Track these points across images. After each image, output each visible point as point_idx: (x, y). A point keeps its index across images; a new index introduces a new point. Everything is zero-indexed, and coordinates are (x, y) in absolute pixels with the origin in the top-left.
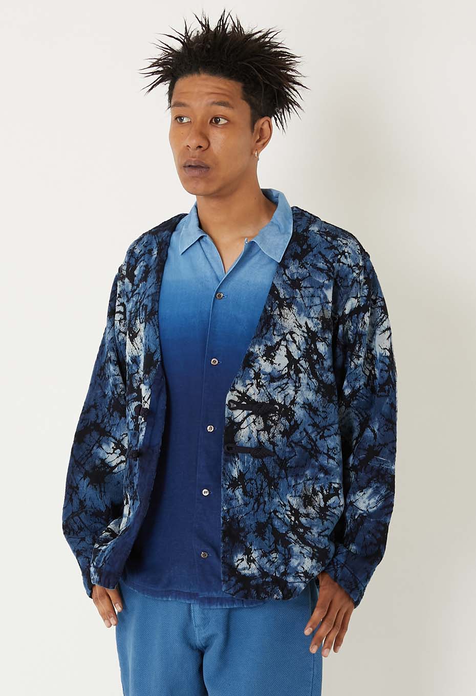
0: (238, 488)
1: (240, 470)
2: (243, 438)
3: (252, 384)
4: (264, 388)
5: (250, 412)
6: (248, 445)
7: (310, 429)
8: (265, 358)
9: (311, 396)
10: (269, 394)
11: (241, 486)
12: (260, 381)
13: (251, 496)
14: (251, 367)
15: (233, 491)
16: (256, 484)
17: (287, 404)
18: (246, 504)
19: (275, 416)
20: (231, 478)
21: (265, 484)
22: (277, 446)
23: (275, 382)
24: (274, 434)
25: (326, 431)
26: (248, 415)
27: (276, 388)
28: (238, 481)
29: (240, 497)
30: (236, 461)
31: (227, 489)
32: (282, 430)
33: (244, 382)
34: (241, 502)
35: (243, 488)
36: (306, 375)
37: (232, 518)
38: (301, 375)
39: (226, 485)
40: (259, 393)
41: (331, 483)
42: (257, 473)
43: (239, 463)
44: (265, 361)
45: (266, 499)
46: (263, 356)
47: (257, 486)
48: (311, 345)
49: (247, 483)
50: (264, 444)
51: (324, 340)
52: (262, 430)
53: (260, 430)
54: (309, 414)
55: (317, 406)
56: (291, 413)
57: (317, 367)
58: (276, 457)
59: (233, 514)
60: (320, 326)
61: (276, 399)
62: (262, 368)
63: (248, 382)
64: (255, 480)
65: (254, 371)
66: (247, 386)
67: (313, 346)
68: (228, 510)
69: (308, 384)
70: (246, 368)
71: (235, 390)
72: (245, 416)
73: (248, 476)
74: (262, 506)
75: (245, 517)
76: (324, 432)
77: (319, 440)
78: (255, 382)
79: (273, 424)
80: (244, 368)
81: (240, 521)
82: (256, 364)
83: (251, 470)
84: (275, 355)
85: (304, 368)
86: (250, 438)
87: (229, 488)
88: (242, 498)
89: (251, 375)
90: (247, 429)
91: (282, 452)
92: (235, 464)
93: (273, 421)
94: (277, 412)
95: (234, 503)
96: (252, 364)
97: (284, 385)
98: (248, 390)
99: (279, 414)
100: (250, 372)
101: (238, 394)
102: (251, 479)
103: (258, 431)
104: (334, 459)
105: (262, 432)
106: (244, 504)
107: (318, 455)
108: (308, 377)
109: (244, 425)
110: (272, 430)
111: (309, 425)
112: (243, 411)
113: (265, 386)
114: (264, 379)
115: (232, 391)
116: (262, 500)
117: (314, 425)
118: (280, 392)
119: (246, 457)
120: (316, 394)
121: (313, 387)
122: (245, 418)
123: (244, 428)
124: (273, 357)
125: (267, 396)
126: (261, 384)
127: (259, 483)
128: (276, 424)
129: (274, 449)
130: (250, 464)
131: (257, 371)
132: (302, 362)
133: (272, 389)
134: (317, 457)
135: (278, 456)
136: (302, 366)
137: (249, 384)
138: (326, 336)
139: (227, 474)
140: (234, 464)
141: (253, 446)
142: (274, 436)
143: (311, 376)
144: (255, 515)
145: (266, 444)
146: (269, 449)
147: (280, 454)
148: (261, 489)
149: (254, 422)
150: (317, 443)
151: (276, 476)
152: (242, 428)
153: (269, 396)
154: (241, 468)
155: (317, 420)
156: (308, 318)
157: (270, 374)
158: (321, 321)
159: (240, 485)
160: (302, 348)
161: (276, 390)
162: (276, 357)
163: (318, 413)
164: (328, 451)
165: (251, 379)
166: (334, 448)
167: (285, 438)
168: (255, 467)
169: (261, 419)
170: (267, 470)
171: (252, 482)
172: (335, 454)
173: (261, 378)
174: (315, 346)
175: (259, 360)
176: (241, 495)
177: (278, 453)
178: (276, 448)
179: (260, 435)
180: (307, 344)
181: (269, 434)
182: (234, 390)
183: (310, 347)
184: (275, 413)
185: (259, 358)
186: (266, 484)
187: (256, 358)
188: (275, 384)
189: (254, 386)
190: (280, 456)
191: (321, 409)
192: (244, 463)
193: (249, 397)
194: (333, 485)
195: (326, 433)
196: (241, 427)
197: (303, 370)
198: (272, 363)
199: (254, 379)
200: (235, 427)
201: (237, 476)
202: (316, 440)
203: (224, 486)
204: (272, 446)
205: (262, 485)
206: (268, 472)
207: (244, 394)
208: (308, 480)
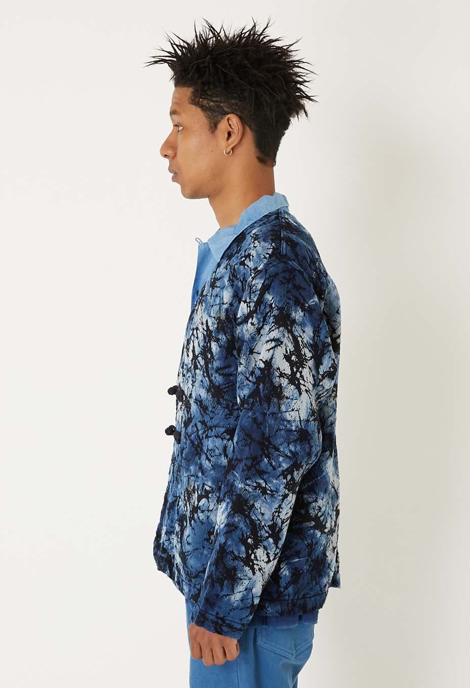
7: (199, 426)
9: (203, 393)
17: (188, 396)
25: (210, 431)
32: (184, 421)
36: (202, 371)
38: (197, 371)
40: (183, 382)
41: (204, 484)
44: (186, 352)
46: (186, 348)
48: (207, 343)
51: (217, 340)
54: (200, 410)
55: (207, 405)
56: (189, 406)
57: (210, 366)
60: (216, 326)
61: (185, 389)
69: (202, 381)
76: (208, 432)
77: (204, 438)
84: (189, 348)
85: (200, 365)
94: (184, 402)
99: (184, 405)
104: (209, 460)
108: (203, 374)
111: (199, 421)
113: (185, 376)
114: (185, 369)
117: (203, 423)
118: (187, 384)
120: (208, 393)
121: (206, 385)
126: (184, 373)
132: (200, 359)
134: (200, 454)
136: (199, 363)
138: (220, 337)
143: (205, 374)
150: (202, 441)
155: (207, 419)
157: (187, 365)
158: (218, 321)
160: (201, 345)
163: (207, 412)
164: (207, 452)
166: (211, 450)
167: (185, 428)
172: (212, 456)
174: (210, 345)
178: (181, 437)
180: (205, 342)
183: (207, 345)
190: (181, 445)
191: (210, 409)
194: (205, 486)
195: (210, 433)
197: (199, 366)
198: (188, 355)
202: (202, 438)
208: (192, 476)
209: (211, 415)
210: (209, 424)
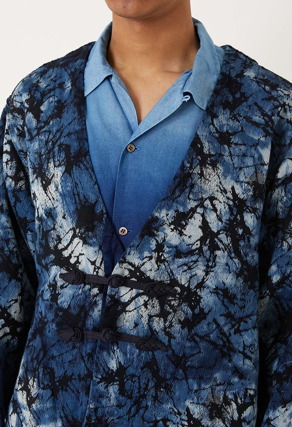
0: (113, 384)
1: (120, 363)
2: (128, 324)
3: (151, 258)
4: (166, 264)
5: (141, 291)
6: (133, 333)
7: (222, 321)
8: (172, 227)
9: (229, 280)
10: (172, 272)
11: (118, 383)
12: (162, 255)
13: (130, 397)
14: (153, 235)
15: (106, 387)
16: (139, 383)
17: (192, 287)
18: (119, 406)
19: (175, 300)
20: (107, 370)
21: (151, 384)
22: (175, 338)
23: (180, 258)
24: (171, 322)
25: (242, 323)
26: (138, 295)
27: (181, 266)
28: (116, 376)
29: (113, 396)
30: (115, 350)
31: (99, 383)
32: (182, 319)
33: (141, 253)
34: (113, 402)
35: (119, 385)
36: (226, 253)
37: (99, 420)
38: (218, 253)
39: (96, 377)
40: (158, 269)
41: (246, 389)
42: (142, 369)
43: (118, 353)
44: (172, 230)
45: (149, 404)
46: (170, 224)
47: (140, 385)
48: (236, 216)
49: (128, 380)
50: (157, 333)
51: (254, 211)
52: (156, 316)
53: (155, 316)
54: (223, 302)
55: (236, 293)
56: (196, 298)
57: (242, 243)
58: (170, 352)
59: (101, 415)
60: (251, 193)
61: (179, 279)
62: (167, 239)
63: (146, 254)
64: (139, 378)
65: (157, 241)
66: (144, 259)
67: (238, 217)
68: (96, 410)
69: (227, 264)
70: (146, 237)
71: (126, 262)
72: (134, 296)
73: (131, 371)
74: (142, 411)
75: (116, 421)
76: (240, 325)
77: (233, 335)
78: (155, 255)
79: (171, 311)
80: (142, 236)
81: (109, 424)
82: (160, 233)
83: (135, 364)
84: (187, 224)
85: (223, 245)
86: (136, 325)
87: (101, 382)
88: (116, 398)
89: (151, 246)
90: (134, 313)
91: (179, 347)
92: (114, 353)
93: (172, 307)
94: (177, 296)
95: (104, 402)
96: (155, 232)
97: (192, 263)
98: (143, 264)
99: (179, 299)
100: (151, 242)
101: (130, 267)
102: (133, 376)
103: (150, 317)
104: (250, 358)
105: (157, 319)
106: (117, 406)
107: (231, 353)
108: (229, 255)
109: (131, 307)
110: (169, 318)
111: (221, 315)
112: (132, 289)
113: (167, 262)
114: (167, 253)
115: (122, 262)
116: (144, 404)
117: (228, 316)
118: (185, 271)
119: (128, 347)
120: (237, 277)
121: (234, 269)
122: (133, 299)
123: (130, 311)
124: (184, 227)
125: (169, 274)
126: (163, 258)
127: (143, 381)
128: (175, 311)
129: (169, 341)
130: (135, 356)
131: (160, 241)
132: (222, 236)
133: (176, 266)
134: (230, 356)
135: (173, 351)
136: (221, 241)
137: (146, 257)
138: (257, 206)
139: (101, 365)
140: (112, 354)
141: (141, 335)
142: (171, 326)
143: (233, 255)
144: (131, 420)
145: (160, 334)
146: (163, 341)
147: (177, 348)
148: (146, 389)
149: (145, 305)
150: (230, 338)
151: (168, 376)
152: (128, 311)
153: (171, 274)
154: (121, 359)
155: (233, 309)
156: (236, 182)
157: (176, 247)
158: (253, 186)
159: (116, 381)
160: (224, 219)
161: (180, 268)
162: (188, 227)
163: (235, 301)
164: (244, 349)
165: (151, 251)
166: (251, 345)
167: (186, 329)
168: (140, 361)
169: (156, 302)
170: (157, 367)
171: (134, 379)
172: (252, 353)
173: (163, 252)
174: (242, 217)
175: (164, 229)
176: (115, 393)
177: (173, 348)
178: (173, 342)
179: (153, 321)
180: (232, 214)
181: (165, 322)
182: (124, 261)
183: (235, 218)
184: (175, 297)
185: (165, 226)
186: (153, 383)
187: (161, 226)
188: (181, 261)
189: (153, 261)
190: (176, 352)
191: (239, 297)
192: (125, 354)
193: (143, 274)
194: (249, 391)
195: (243, 326)
196: (127, 309)
197: (221, 246)
198: (181, 234)
199: (155, 251)
200: (120, 308)
201: (115, 369)
202: (230, 335)
203: (95, 378)
204: (167, 338)
205: (147, 385)
206: (158, 370)
207: (138, 269)
208: (218, 385)
209: (241, 303)
210: (238, 315)
